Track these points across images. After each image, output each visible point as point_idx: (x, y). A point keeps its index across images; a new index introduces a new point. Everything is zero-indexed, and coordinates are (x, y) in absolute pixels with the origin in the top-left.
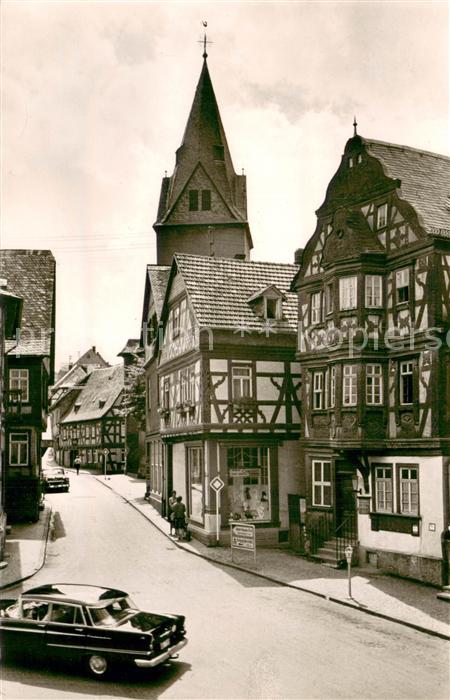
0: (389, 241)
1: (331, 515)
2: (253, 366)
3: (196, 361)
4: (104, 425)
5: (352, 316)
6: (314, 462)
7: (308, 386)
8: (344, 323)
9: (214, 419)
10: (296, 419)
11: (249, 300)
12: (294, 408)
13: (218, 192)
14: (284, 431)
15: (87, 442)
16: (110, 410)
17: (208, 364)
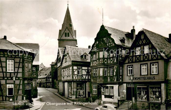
0: (109, 45)
1: (97, 95)
2: (82, 68)
3: (71, 67)
4: (47, 79)
5: (102, 59)
6: (93, 86)
7: (92, 72)
8: (100, 60)
9: (74, 78)
10: (89, 78)
11: (81, 55)
12: (89, 76)
13: (71, 33)
14: (87, 80)
15: (43, 82)
16: (48, 76)
17: (73, 67)
